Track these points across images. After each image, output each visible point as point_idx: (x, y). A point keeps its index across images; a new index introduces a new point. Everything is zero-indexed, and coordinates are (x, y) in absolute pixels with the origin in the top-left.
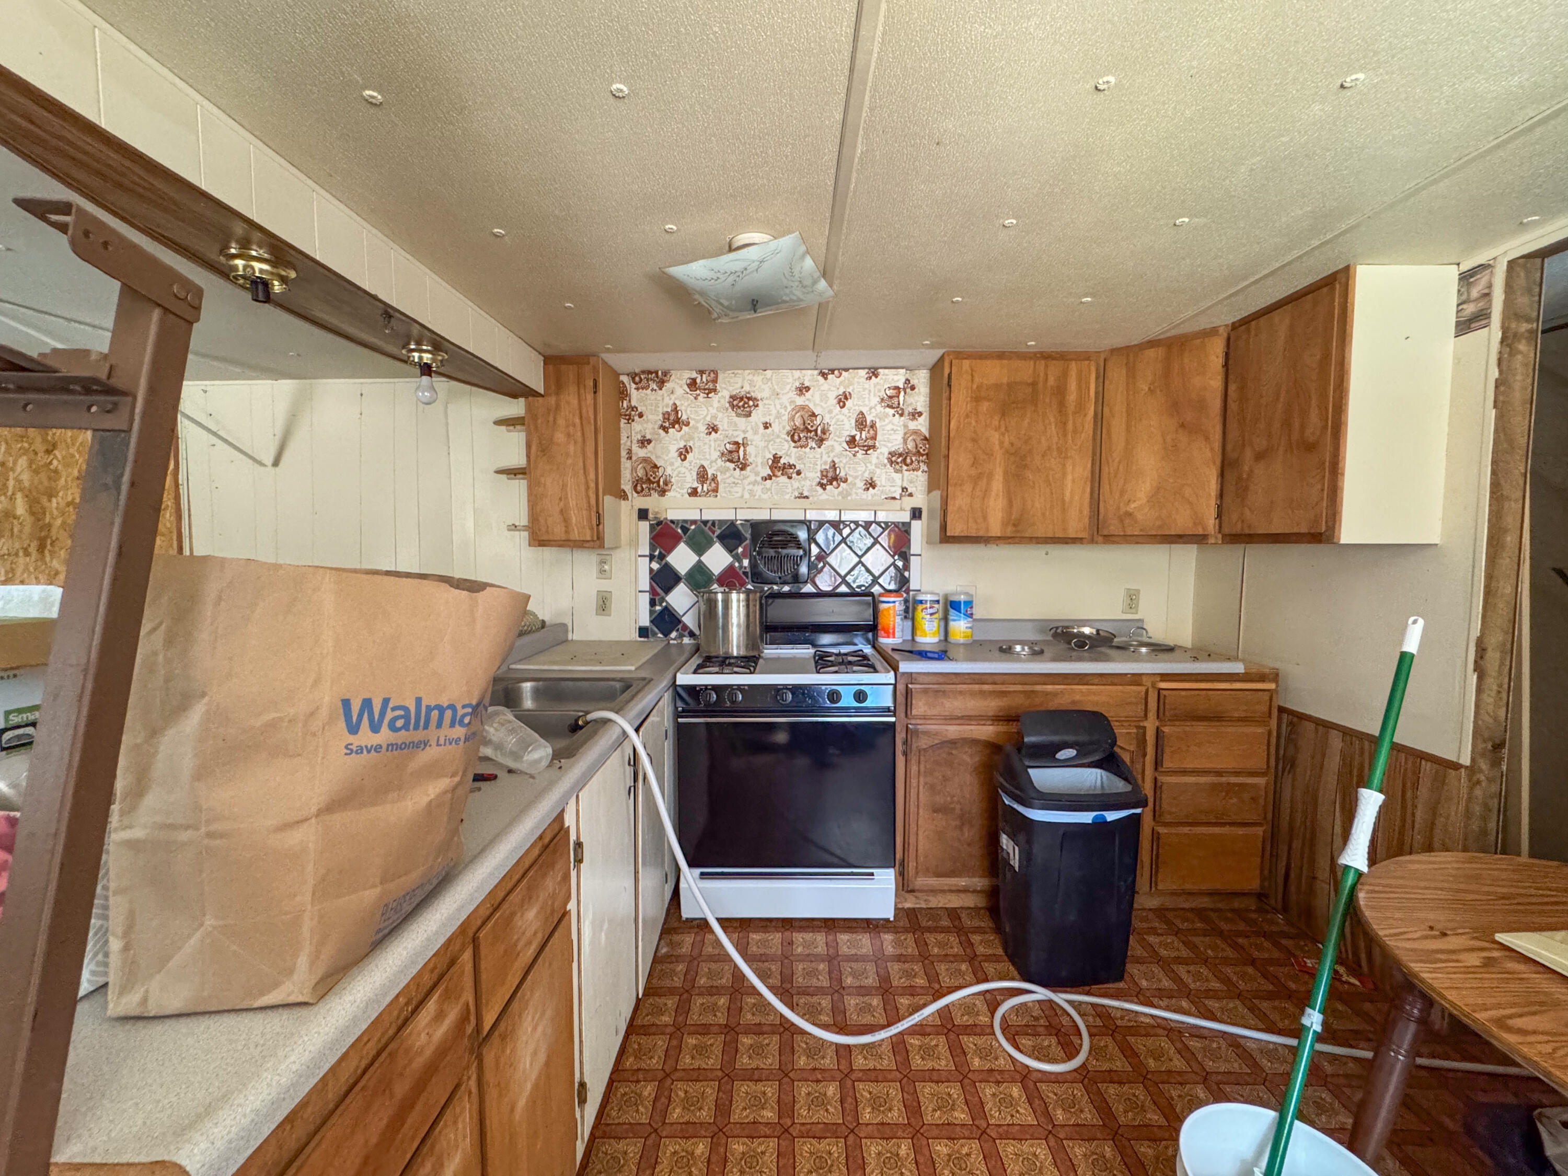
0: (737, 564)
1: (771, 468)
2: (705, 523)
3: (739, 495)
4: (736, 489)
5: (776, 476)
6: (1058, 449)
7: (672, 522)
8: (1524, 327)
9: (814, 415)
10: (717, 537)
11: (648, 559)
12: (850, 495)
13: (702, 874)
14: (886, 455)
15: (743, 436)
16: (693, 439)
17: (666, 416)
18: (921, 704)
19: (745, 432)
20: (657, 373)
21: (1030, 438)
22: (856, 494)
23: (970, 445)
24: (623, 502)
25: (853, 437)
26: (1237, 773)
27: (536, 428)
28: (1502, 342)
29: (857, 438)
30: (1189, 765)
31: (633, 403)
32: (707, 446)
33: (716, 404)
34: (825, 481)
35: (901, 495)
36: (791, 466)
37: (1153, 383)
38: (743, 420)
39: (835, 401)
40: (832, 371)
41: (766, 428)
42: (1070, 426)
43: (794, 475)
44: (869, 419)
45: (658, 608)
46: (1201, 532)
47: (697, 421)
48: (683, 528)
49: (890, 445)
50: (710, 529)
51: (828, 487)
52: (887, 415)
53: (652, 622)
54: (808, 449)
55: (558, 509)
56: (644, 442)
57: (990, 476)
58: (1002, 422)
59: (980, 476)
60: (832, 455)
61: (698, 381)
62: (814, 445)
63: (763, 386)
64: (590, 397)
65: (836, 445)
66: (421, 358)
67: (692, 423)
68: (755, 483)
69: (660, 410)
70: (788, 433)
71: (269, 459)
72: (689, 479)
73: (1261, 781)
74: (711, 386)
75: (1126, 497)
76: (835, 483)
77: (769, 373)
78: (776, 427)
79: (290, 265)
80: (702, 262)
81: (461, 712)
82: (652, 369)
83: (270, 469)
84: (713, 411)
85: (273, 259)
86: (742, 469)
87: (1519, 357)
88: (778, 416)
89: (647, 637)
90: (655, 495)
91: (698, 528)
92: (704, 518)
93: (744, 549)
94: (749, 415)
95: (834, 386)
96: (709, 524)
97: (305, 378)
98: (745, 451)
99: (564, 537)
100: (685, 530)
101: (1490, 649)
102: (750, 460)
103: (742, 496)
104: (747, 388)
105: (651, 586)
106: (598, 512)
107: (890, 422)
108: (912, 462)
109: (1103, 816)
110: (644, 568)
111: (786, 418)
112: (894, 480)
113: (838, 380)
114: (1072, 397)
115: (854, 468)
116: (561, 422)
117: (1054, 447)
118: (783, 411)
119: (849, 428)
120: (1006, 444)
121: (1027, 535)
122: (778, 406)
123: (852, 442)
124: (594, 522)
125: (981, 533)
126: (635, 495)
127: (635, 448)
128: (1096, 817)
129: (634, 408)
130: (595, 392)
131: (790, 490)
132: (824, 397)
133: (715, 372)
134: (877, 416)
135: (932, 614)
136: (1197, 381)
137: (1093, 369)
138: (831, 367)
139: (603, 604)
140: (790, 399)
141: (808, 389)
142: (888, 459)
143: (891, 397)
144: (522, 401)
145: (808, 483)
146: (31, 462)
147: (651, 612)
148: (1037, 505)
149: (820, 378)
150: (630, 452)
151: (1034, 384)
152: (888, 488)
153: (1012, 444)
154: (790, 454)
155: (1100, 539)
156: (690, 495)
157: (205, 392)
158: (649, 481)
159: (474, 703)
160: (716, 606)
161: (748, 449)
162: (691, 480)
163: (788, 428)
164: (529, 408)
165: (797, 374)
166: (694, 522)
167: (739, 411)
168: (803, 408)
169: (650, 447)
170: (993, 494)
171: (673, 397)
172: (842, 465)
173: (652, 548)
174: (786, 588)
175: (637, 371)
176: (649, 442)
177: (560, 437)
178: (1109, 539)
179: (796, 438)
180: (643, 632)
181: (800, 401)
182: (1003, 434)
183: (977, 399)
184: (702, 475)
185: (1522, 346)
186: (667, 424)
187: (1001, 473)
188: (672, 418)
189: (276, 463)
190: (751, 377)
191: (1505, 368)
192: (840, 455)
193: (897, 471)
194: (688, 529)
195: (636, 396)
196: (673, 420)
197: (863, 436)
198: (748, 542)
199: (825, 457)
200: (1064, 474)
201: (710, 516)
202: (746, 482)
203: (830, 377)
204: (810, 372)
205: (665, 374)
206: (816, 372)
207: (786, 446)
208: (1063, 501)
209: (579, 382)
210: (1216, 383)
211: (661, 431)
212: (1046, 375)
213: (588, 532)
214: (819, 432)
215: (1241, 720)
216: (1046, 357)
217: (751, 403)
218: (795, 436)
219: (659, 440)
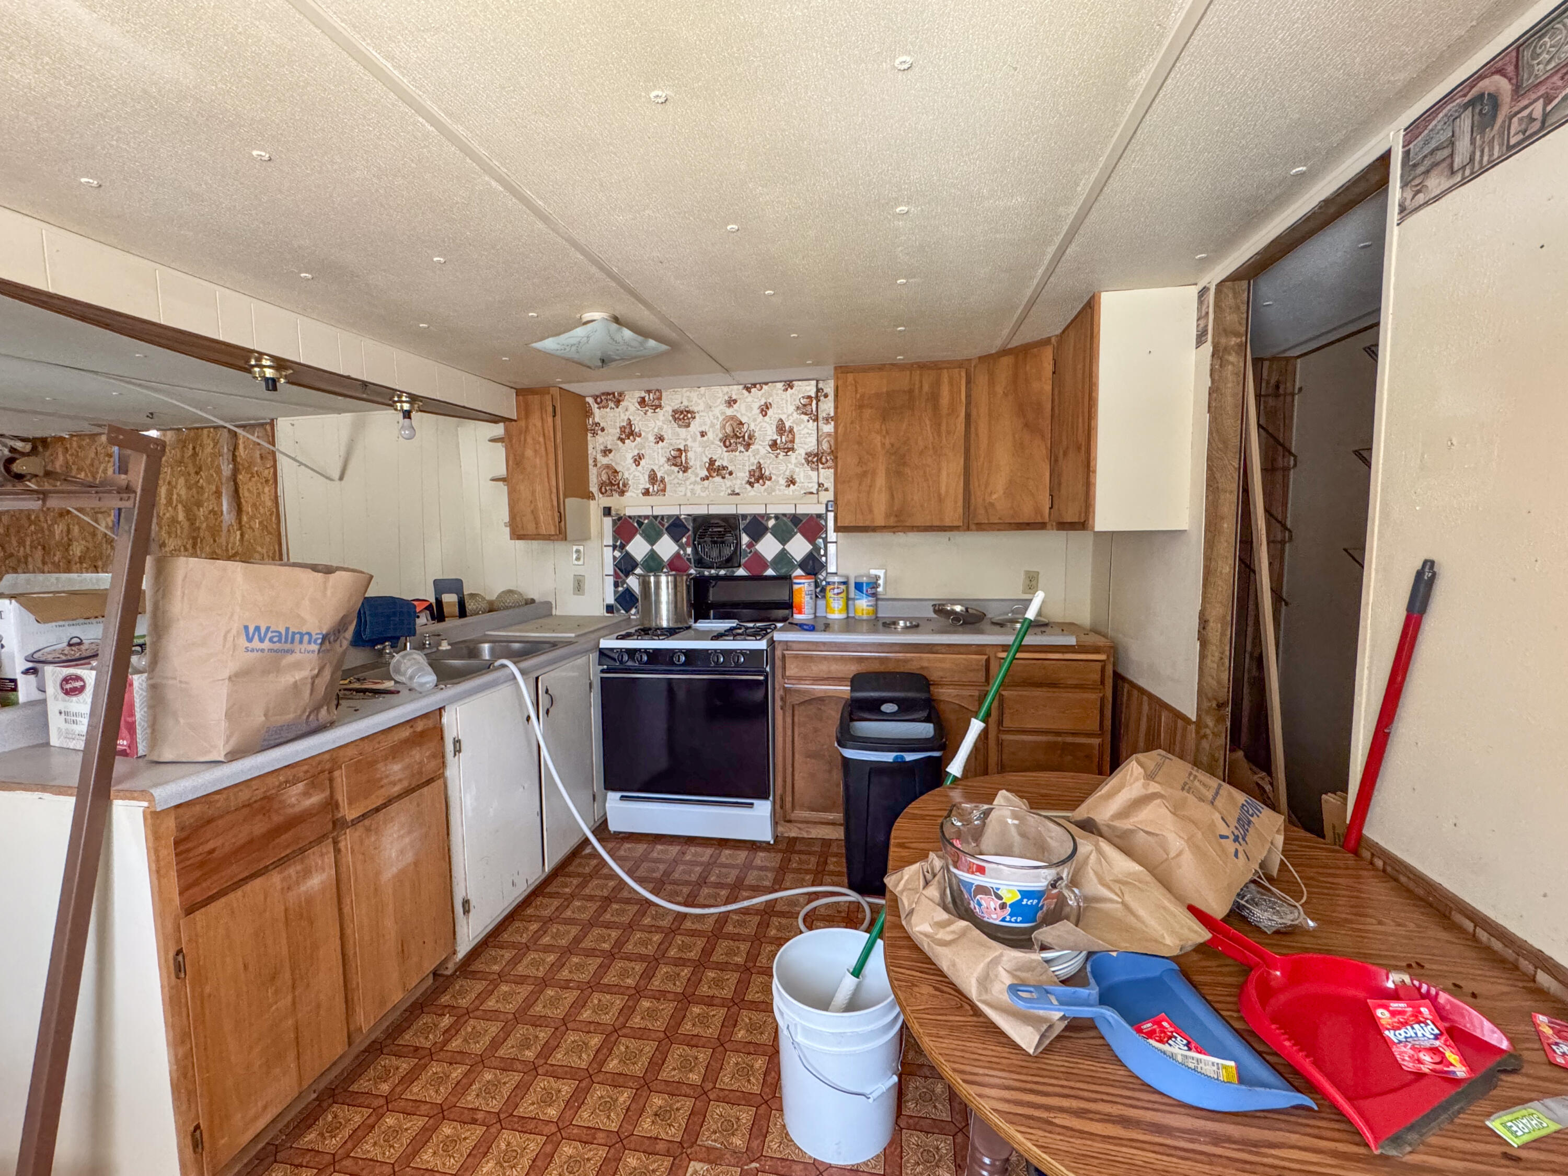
0: (682, 552)
1: (708, 470)
2: (656, 517)
3: (683, 493)
4: (680, 489)
5: (713, 477)
6: (933, 448)
7: (630, 517)
8: (1234, 341)
9: (741, 423)
10: (666, 529)
11: (611, 548)
12: (774, 491)
13: (622, 797)
14: (803, 455)
15: (684, 443)
16: (644, 447)
17: (623, 429)
18: (792, 666)
19: (686, 440)
20: (613, 394)
21: (908, 439)
22: (780, 490)
23: (856, 447)
24: (591, 502)
25: (775, 442)
26: (1074, 734)
27: (512, 446)
28: (1213, 356)
29: (779, 442)
30: (1029, 726)
31: (597, 420)
32: (655, 454)
33: (662, 418)
34: (752, 480)
35: (818, 490)
36: (724, 468)
37: (1005, 388)
38: (684, 430)
39: (759, 411)
40: (754, 385)
41: (703, 436)
42: (944, 427)
43: (727, 476)
44: (787, 425)
45: (620, 589)
46: (1040, 521)
47: (647, 433)
48: (638, 522)
49: (806, 447)
50: (660, 523)
51: (756, 485)
52: (803, 421)
53: (616, 600)
54: (737, 453)
55: (529, 510)
56: (606, 452)
57: (874, 473)
58: (883, 427)
59: (865, 474)
60: (757, 457)
61: (647, 399)
62: (743, 449)
63: (699, 401)
64: (550, 420)
65: (761, 448)
66: (402, 407)
67: (643, 434)
68: (695, 483)
69: (618, 425)
70: (721, 440)
71: (336, 476)
72: (642, 481)
73: (1096, 741)
74: (656, 402)
75: (989, 490)
76: (761, 481)
77: (702, 389)
78: (710, 435)
79: (286, 368)
80: (551, 339)
81: (314, 637)
82: (610, 391)
83: (338, 482)
84: (659, 423)
85: (274, 364)
86: (684, 472)
87: (1230, 367)
88: (712, 425)
89: (612, 612)
90: (616, 495)
91: (651, 523)
92: (655, 514)
93: (688, 538)
94: (688, 426)
95: (756, 398)
96: (659, 519)
97: (360, 411)
98: (686, 456)
99: (535, 532)
100: (640, 524)
101: (1211, 620)
102: (691, 464)
103: (685, 495)
104: (685, 403)
105: (615, 571)
106: (559, 512)
107: (806, 427)
108: (827, 461)
109: (902, 757)
110: (609, 556)
111: (718, 427)
112: (811, 478)
113: (760, 393)
114: (945, 400)
115: (777, 468)
116: (529, 440)
117: (930, 446)
118: (715, 421)
119: (771, 433)
120: (888, 446)
121: (908, 524)
122: (712, 418)
123: (774, 445)
124: (557, 519)
125: (867, 523)
126: (601, 495)
127: (599, 457)
128: (897, 757)
129: (597, 424)
130: (554, 416)
131: (724, 489)
132: (750, 408)
133: (660, 391)
134: (794, 422)
135: (838, 594)
136: (1035, 385)
137: (963, 374)
138: (753, 382)
139: (579, 586)
140: (720, 410)
141: (735, 401)
142: (805, 459)
143: (805, 405)
144: (501, 425)
145: (739, 482)
146: (186, 481)
147: (616, 592)
148: (916, 498)
149: (745, 392)
150: (595, 460)
151: (911, 391)
152: (806, 484)
153: (892, 445)
154: (723, 457)
155: (973, 527)
156: (644, 494)
157: (293, 425)
158: (611, 484)
159: (324, 632)
160: (649, 588)
161: (689, 454)
162: (644, 483)
163: (721, 436)
164: (506, 430)
165: (725, 389)
166: (647, 517)
167: (680, 423)
168: (733, 418)
169: (611, 456)
170: (877, 489)
171: (627, 413)
172: (766, 466)
173: (615, 539)
174: (722, 572)
175: (597, 393)
176: (610, 451)
177: (529, 453)
178: (981, 527)
179: (728, 443)
180: (610, 609)
181: (729, 412)
182: (885, 437)
183: (861, 407)
184: (653, 478)
185: (1232, 358)
186: (623, 436)
187: (884, 472)
188: (627, 431)
189: (341, 478)
190: (688, 393)
191: (1217, 378)
192: (764, 457)
193: (812, 469)
194: (643, 523)
195: (598, 414)
196: (629, 432)
197: (784, 440)
198: (690, 533)
199: (752, 459)
200: (940, 470)
201: (658, 511)
202: (688, 482)
203: (753, 390)
204: (735, 387)
205: (620, 394)
206: (741, 387)
207: (719, 451)
208: (939, 495)
209: (542, 408)
210: (1048, 388)
211: (619, 442)
212: (921, 382)
213: (553, 528)
214: (746, 437)
215: (1076, 687)
216: (923, 366)
217: (689, 415)
218: (726, 442)
219: (618, 450)
